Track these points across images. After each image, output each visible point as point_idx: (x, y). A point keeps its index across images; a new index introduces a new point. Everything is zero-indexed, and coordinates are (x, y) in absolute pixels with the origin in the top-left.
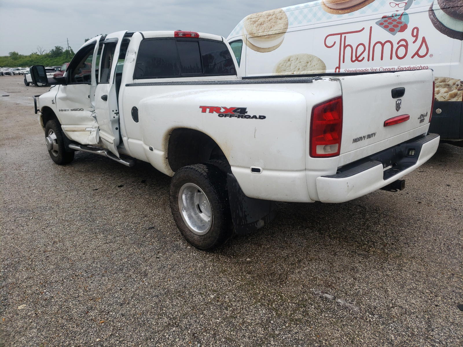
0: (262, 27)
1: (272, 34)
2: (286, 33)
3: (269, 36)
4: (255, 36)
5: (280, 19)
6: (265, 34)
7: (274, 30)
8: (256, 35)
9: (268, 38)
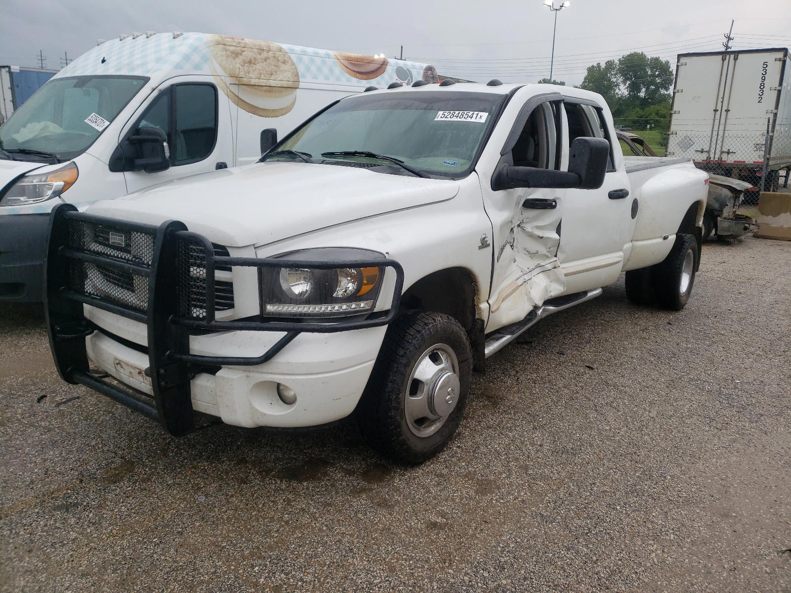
0: (254, 68)
1: (275, 85)
2: (297, 89)
3: (270, 89)
4: (244, 83)
5: (283, 63)
6: (263, 82)
7: (278, 79)
8: (245, 80)
9: (270, 92)
